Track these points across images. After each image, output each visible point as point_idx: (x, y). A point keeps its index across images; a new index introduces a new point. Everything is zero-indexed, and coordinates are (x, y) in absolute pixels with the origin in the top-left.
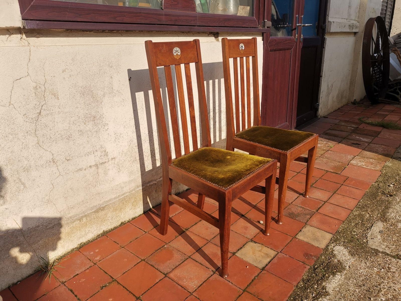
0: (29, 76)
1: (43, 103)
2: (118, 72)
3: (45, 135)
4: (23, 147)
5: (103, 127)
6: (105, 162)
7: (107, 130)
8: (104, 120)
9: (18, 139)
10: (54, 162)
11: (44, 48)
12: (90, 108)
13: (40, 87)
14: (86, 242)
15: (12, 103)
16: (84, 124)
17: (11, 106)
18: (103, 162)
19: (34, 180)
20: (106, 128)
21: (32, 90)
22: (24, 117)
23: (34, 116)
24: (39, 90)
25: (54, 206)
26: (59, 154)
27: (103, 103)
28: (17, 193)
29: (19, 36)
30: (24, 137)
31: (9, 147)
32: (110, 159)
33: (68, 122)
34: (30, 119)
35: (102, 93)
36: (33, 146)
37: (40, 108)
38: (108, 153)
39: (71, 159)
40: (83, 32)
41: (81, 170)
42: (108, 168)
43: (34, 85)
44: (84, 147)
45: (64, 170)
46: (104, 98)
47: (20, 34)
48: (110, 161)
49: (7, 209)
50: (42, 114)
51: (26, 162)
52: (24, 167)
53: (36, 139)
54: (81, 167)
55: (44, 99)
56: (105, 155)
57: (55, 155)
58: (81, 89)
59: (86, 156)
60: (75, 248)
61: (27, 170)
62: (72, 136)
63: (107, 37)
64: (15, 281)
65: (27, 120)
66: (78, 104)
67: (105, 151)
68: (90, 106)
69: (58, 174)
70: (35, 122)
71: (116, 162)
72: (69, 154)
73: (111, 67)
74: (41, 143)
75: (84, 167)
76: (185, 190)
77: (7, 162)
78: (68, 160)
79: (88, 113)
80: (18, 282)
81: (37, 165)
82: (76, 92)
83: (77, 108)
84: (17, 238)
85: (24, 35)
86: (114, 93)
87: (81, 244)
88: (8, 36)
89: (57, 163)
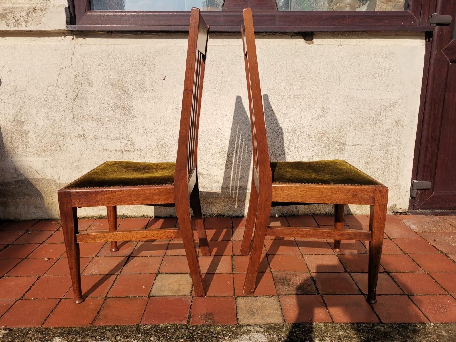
0: (71, 66)
1: (80, 88)
2: (152, 70)
3: (79, 113)
4: (62, 119)
5: (131, 118)
6: (131, 151)
7: (135, 122)
8: (133, 112)
9: (59, 112)
10: (84, 137)
11: (85, 46)
12: (119, 99)
13: (79, 76)
14: (105, 216)
15: (58, 84)
16: (113, 112)
17: (57, 87)
18: (128, 151)
19: (67, 146)
20: (135, 120)
21: (73, 77)
22: (65, 96)
23: (72, 97)
24: (78, 78)
25: (81, 173)
26: (89, 131)
27: (133, 97)
28: (54, 152)
29: (71, 37)
30: (63, 111)
31: (52, 116)
32: (136, 150)
33: (99, 107)
34: (70, 99)
35: (133, 88)
36: (69, 120)
37: (78, 92)
38: (135, 144)
39: (99, 138)
40: (122, 34)
41: (106, 150)
42: (133, 157)
43: (75, 73)
44: (111, 132)
45: (92, 146)
46: (134, 92)
47: (72, 36)
48: (136, 151)
49: (47, 161)
50: (78, 96)
51: (63, 131)
52: (61, 134)
53: (72, 115)
54: (106, 148)
55: (81, 85)
56: (131, 145)
57: (85, 132)
58: (113, 81)
59: (113, 140)
60: (95, 217)
61: (63, 136)
62: (101, 120)
63: (145, 38)
64: (47, 218)
65: (67, 100)
66: (109, 94)
67: (131, 141)
68: (120, 97)
69: (86, 148)
70: (73, 102)
71: (142, 155)
72: (98, 134)
73: (145, 65)
74: (76, 120)
75: (110, 149)
76: (233, 216)
77: (50, 127)
78: (96, 139)
79: (118, 103)
80: (48, 219)
81: (71, 135)
82: (108, 83)
83: (108, 96)
84: (51, 185)
85: (75, 37)
86: (145, 90)
87: (100, 216)
88: (63, 37)
89: (87, 139)
